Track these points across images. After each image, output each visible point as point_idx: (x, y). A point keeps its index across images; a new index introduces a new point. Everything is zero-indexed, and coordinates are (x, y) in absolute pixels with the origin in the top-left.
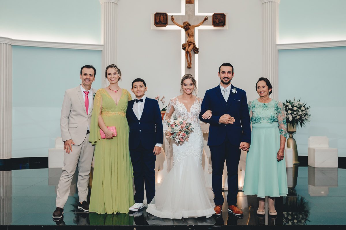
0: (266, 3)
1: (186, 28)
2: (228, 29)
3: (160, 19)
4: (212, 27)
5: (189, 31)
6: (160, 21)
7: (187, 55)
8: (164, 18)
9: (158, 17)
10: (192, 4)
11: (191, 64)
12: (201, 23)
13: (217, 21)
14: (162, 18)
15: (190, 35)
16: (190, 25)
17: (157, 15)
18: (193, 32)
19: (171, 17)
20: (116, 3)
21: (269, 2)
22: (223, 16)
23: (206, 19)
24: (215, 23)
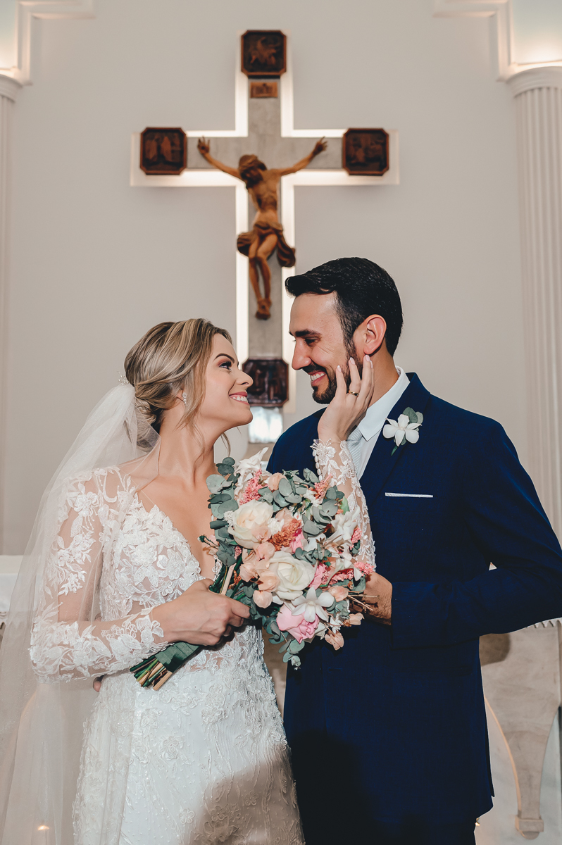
0: (529, 94)
1: (248, 175)
2: (397, 182)
3: (159, 148)
4: (340, 177)
5: (262, 188)
6: (160, 155)
7: (253, 270)
8: (173, 144)
9: (154, 144)
10: (272, 100)
11: (269, 303)
12: (302, 162)
13: (360, 155)
14: (166, 146)
15: (265, 201)
16: (263, 167)
17: (150, 136)
18: (274, 192)
19: (196, 143)
20: (9, 99)
21: (540, 89)
22: (380, 137)
23: (320, 147)
24: (353, 162)
